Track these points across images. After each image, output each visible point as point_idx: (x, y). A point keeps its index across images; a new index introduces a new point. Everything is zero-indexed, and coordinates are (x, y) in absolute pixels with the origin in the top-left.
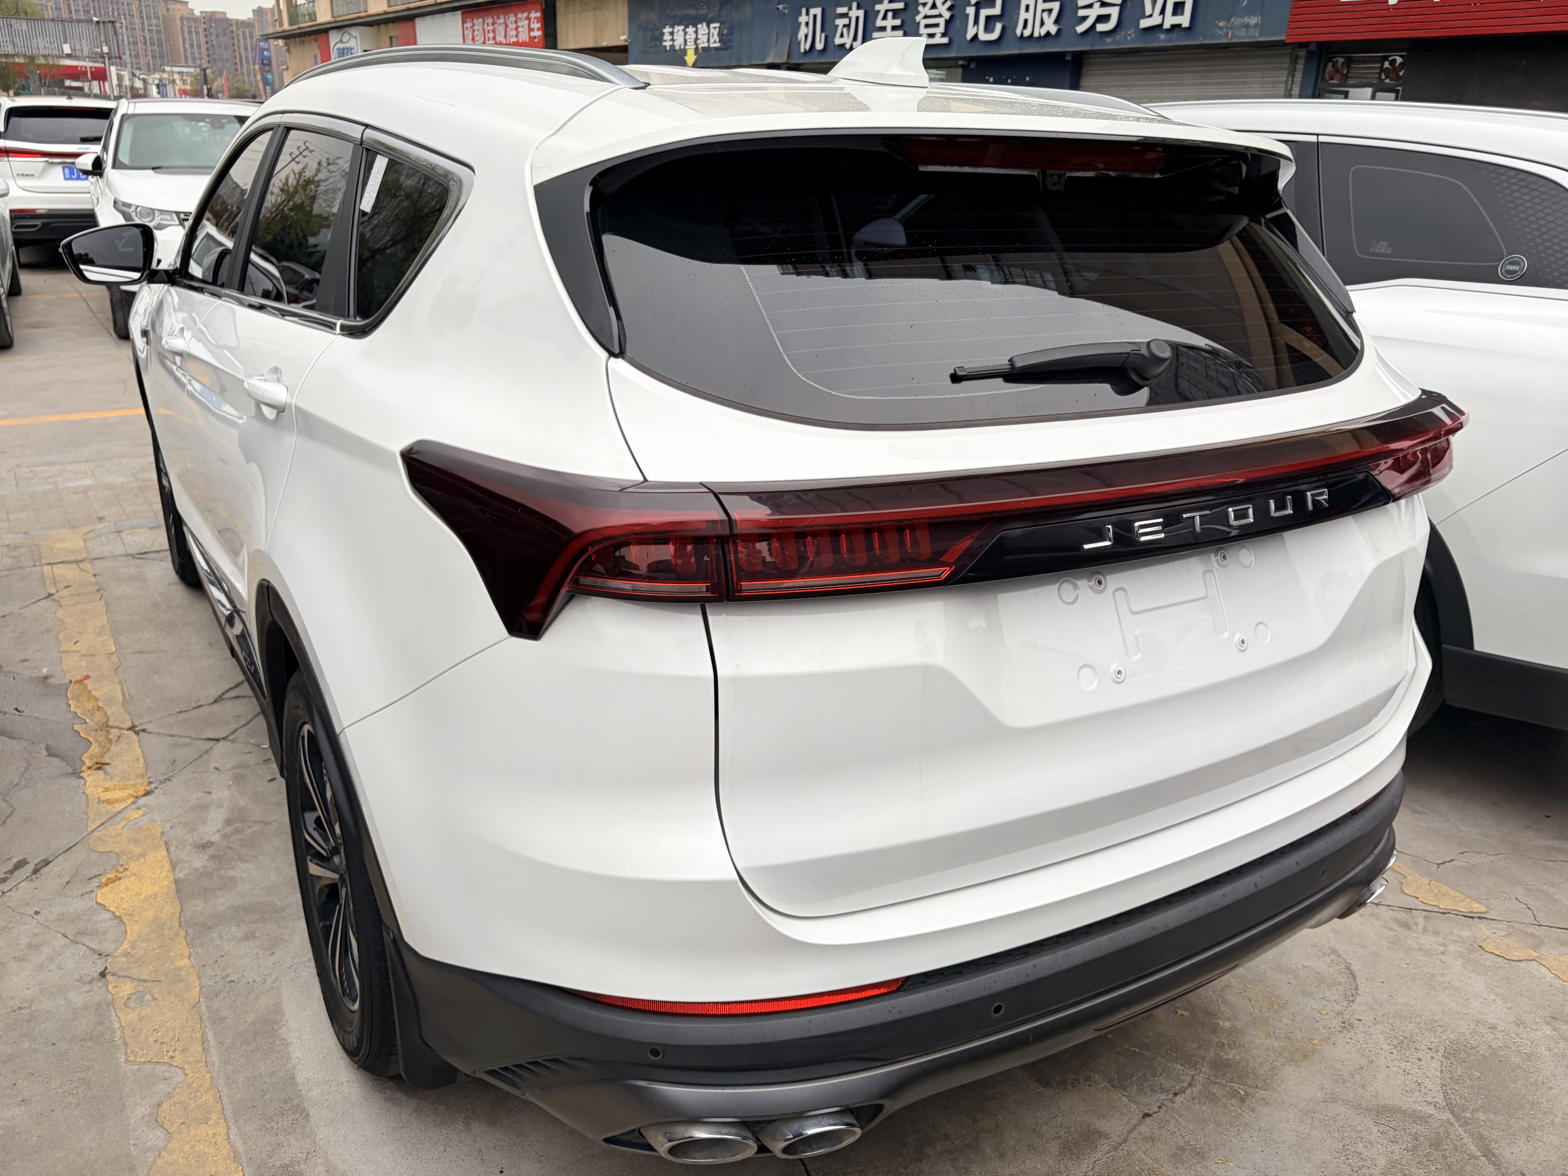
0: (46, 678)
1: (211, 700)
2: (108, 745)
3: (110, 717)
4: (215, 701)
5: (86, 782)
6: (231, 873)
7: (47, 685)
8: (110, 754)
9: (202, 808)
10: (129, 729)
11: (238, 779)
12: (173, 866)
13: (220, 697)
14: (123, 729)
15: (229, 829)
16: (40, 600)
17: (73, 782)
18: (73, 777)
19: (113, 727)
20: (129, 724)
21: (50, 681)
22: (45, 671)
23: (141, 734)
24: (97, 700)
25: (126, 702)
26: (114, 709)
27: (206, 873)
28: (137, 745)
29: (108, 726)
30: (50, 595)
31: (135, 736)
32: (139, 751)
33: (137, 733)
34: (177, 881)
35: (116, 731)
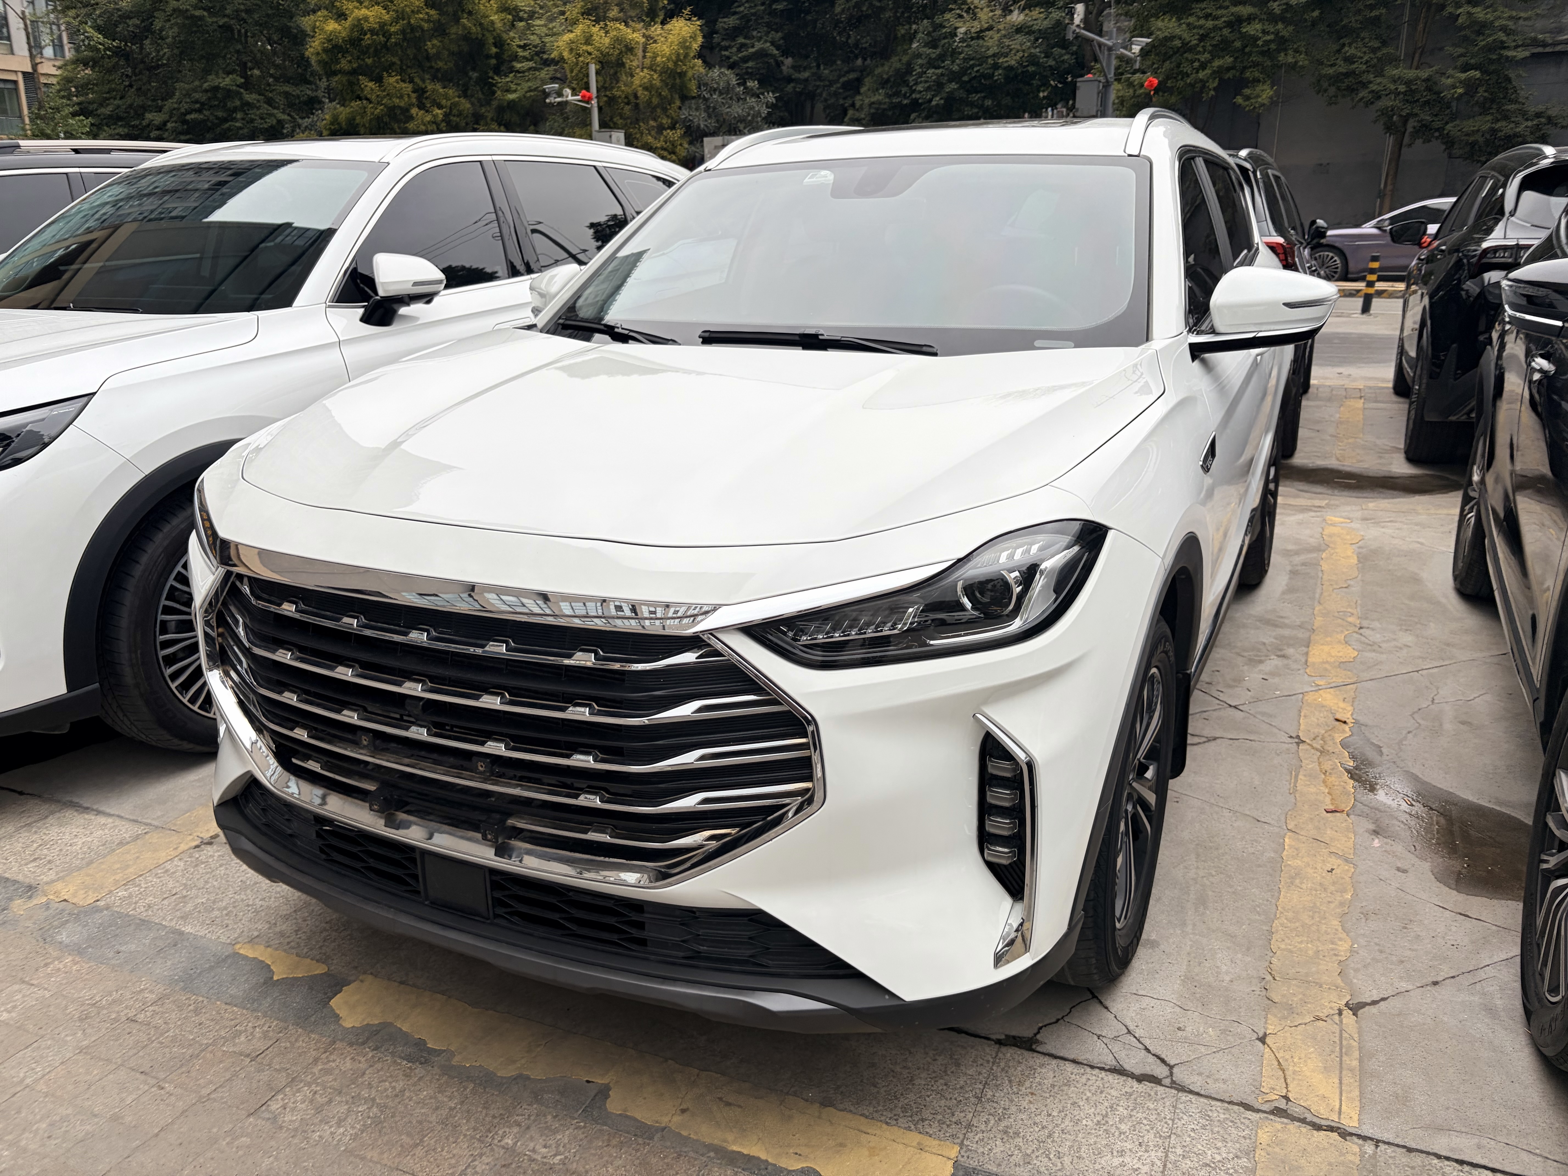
0: (1376, 833)
1: (1218, 741)
2: (1326, 735)
3: (1316, 760)
4: (1215, 739)
5: (1352, 715)
6: (1274, 641)
7: (1376, 821)
8: (1326, 728)
9: (1273, 674)
10: (1303, 742)
11: (1239, 680)
12: (1307, 654)
13: (1209, 741)
14: (1309, 744)
15: (1263, 658)
16: (1374, 1003)
17: (1362, 719)
18: (1361, 722)
19: (1317, 750)
20: (1302, 746)
21: (1372, 827)
22: (1376, 843)
23: (1294, 735)
24: (1324, 782)
25: (1296, 770)
26: (1310, 766)
27: (1289, 645)
28: (1302, 727)
29: (1321, 752)
30: (1356, 1008)
31: (1300, 734)
32: (1301, 721)
33: (1298, 737)
34: (1308, 647)
35: (1315, 745)
